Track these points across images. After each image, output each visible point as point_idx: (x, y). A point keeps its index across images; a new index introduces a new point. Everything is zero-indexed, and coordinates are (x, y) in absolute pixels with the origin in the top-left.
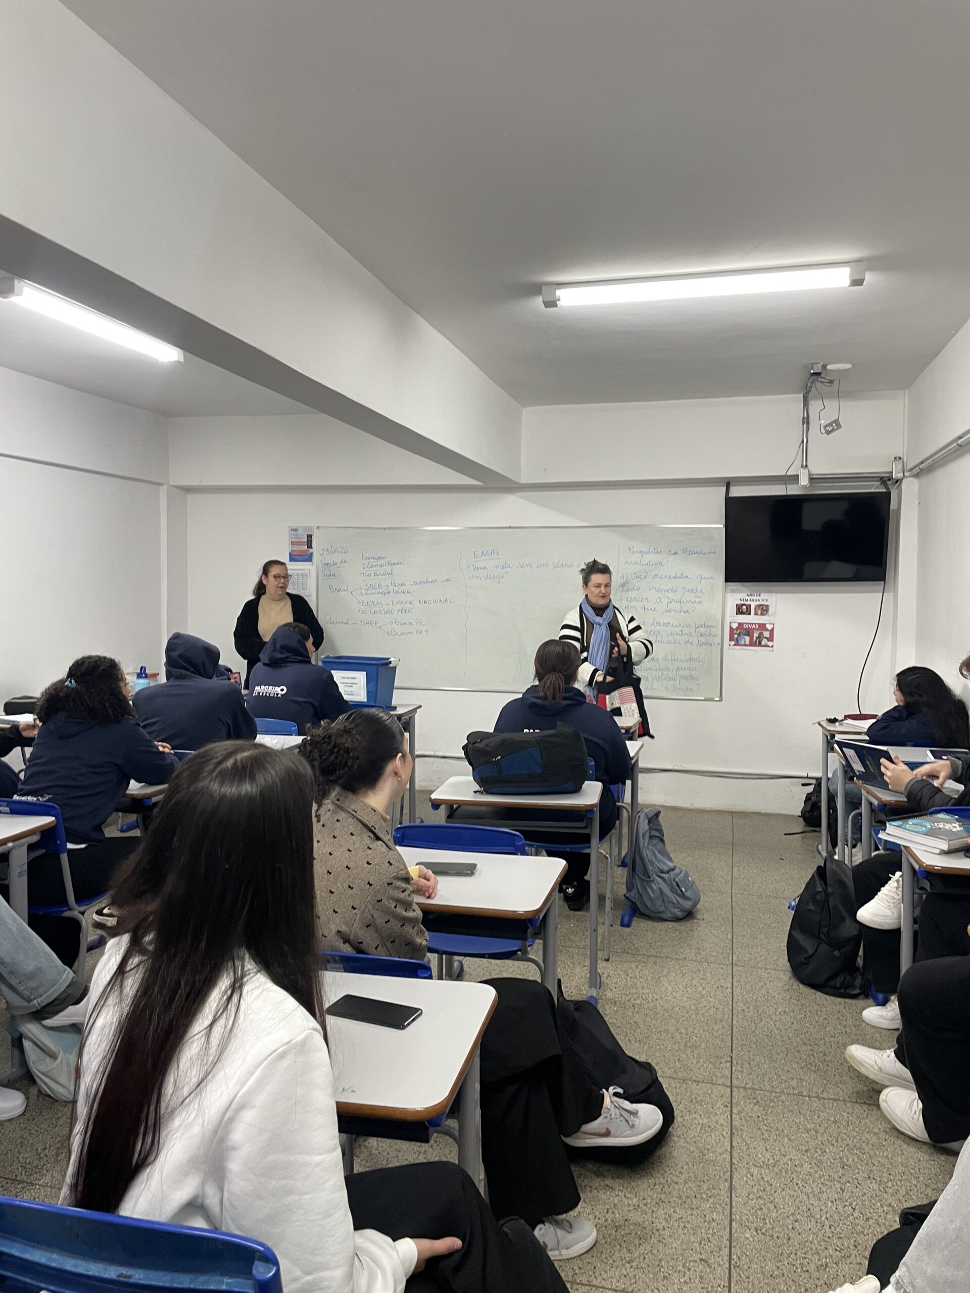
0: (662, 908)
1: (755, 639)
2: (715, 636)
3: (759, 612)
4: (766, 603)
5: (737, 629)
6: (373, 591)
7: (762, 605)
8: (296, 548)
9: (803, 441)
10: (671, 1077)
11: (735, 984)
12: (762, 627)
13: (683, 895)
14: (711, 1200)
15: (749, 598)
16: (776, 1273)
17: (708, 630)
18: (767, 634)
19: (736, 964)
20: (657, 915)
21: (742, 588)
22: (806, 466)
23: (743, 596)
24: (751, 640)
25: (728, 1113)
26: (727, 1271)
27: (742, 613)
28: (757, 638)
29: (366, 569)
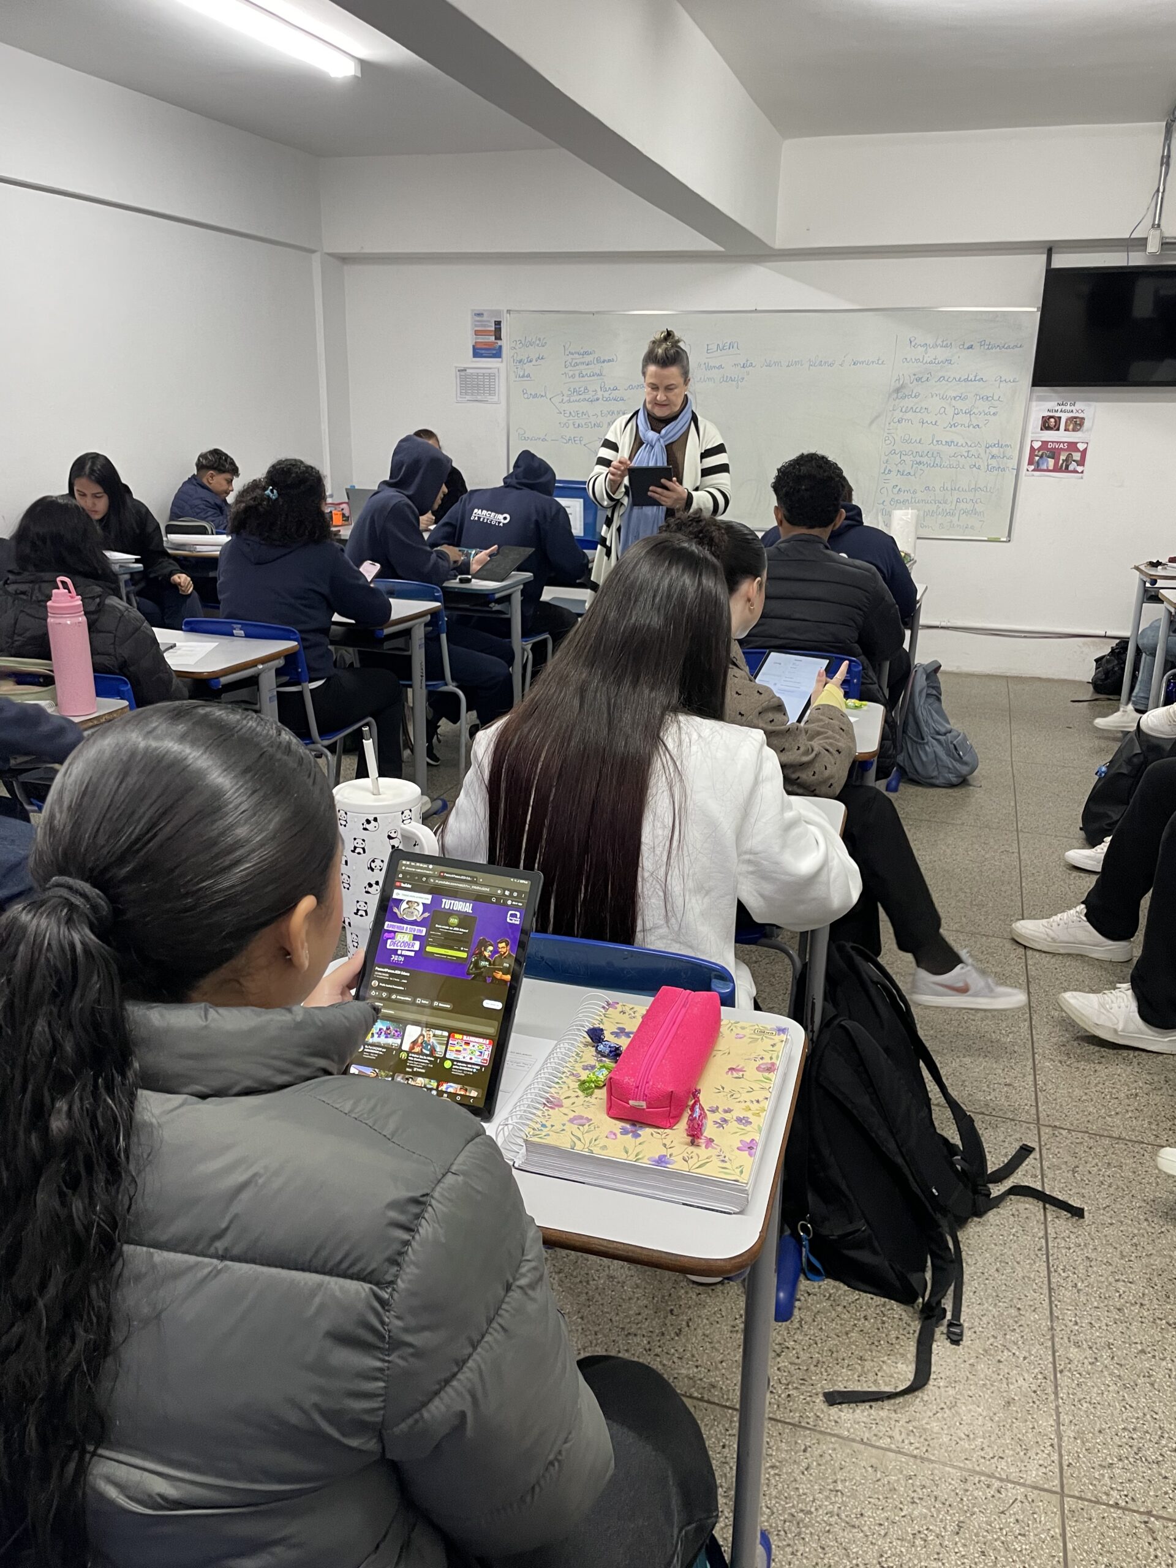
0: (935, 774)
1: (1061, 462)
2: (1010, 458)
3: (1071, 427)
4: (1081, 415)
5: (1039, 449)
6: (578, 398)
7: (1076, 418)
8: (481, 339)
9: (1158, 190)
10: (957, 931)
11: (1022, 850)
12: (1073, 446)
13: (960, 759)
14: (1011, 1036)
15: (1059, 408)
16: (1084, 1098)
17: (1002, 450)
18: (1077, 456)
19: (1021, 831)
20: (928, 781)
21: (1053, 395)
22: (1159, 225)
23: (1052, 405)
24: (1056, 464)
25: (1023, 964)
26: (1033, 1094)
27: (1048, 428)
28: (1063, 460)
29: (570, 368)
